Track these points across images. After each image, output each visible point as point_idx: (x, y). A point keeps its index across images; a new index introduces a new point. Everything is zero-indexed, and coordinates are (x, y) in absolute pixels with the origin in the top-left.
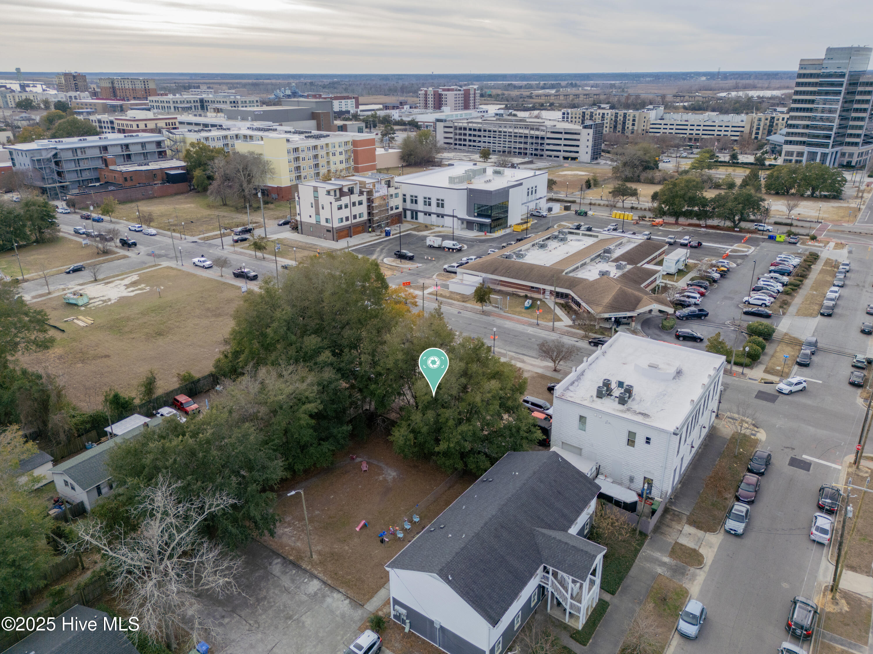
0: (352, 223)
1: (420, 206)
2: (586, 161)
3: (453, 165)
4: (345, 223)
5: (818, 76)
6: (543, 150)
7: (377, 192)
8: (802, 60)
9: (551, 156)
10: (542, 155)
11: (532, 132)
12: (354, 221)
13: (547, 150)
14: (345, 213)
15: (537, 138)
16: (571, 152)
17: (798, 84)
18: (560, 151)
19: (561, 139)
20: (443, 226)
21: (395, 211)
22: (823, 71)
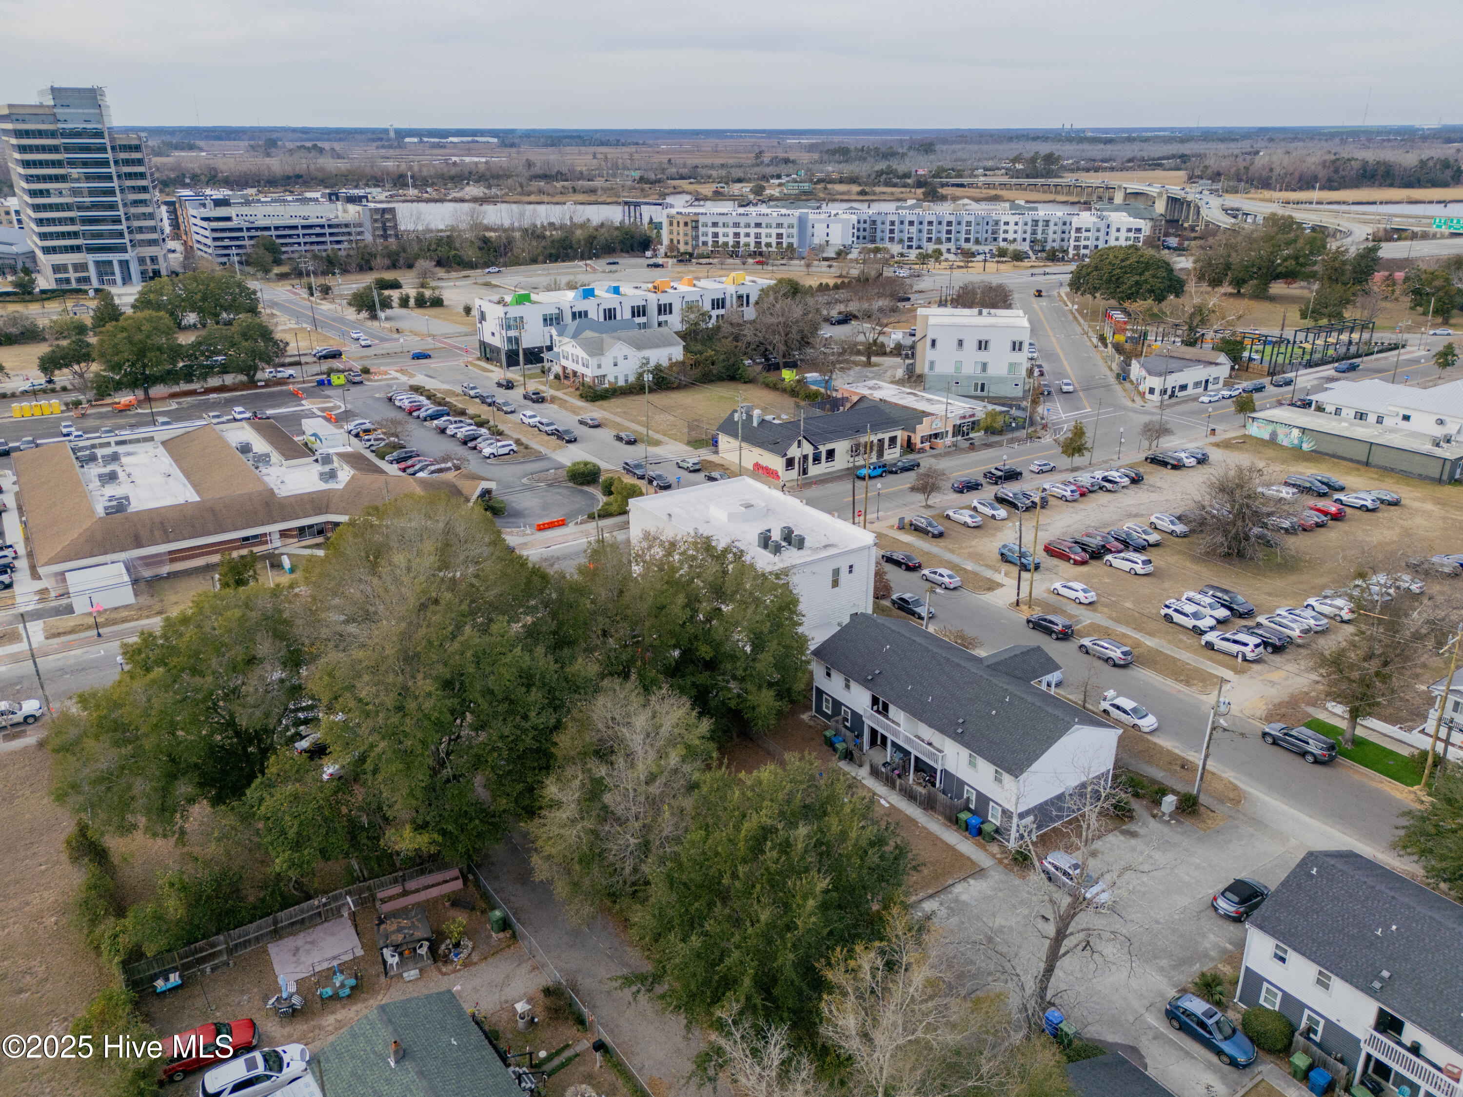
22: (60, 125)
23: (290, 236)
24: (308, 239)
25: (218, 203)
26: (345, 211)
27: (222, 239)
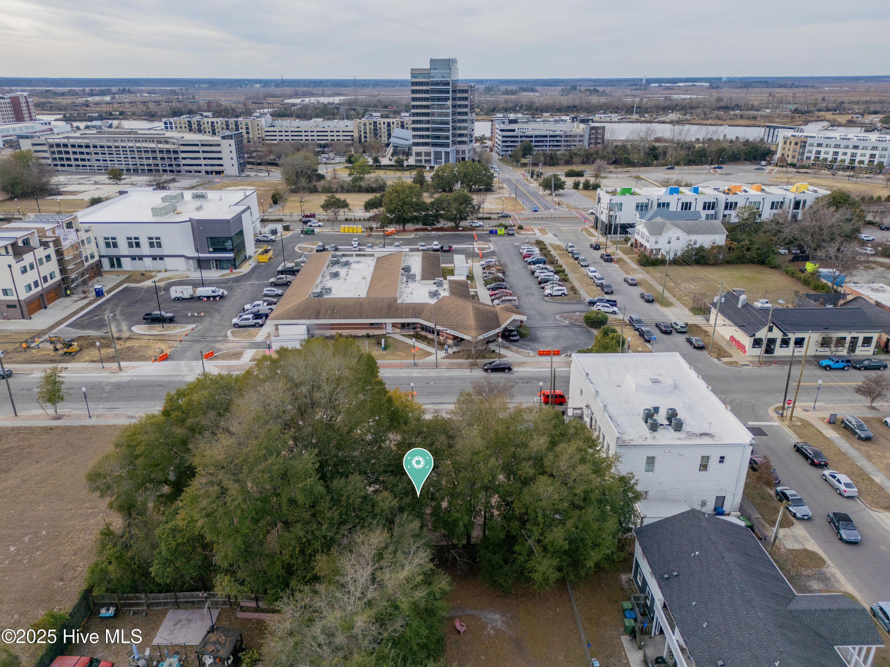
0: (43, 289)
1: (123, 249)
2: (234, 174)
3: (126, 192)
4: (35, 291)
5: (427, 84)
6: (179, 165)
7: (65, 239)
8: (412, 70)
9: (191, 172)
10: (180, 171)
11: (160, 146)
12: (45, 285)
13: (184, 165)
14: (32, 276)
15: (168, 152)
16: (213, 165)
17: (413, 92)
18: (201, 165)
19: (198, 152)
20: (166, 271)
21: (91, 261)
22: (431, 79)
23: (542, 141)
24: (551, 143)
25: (512, 122)
26: (578, 128)
27: (507, 142)
